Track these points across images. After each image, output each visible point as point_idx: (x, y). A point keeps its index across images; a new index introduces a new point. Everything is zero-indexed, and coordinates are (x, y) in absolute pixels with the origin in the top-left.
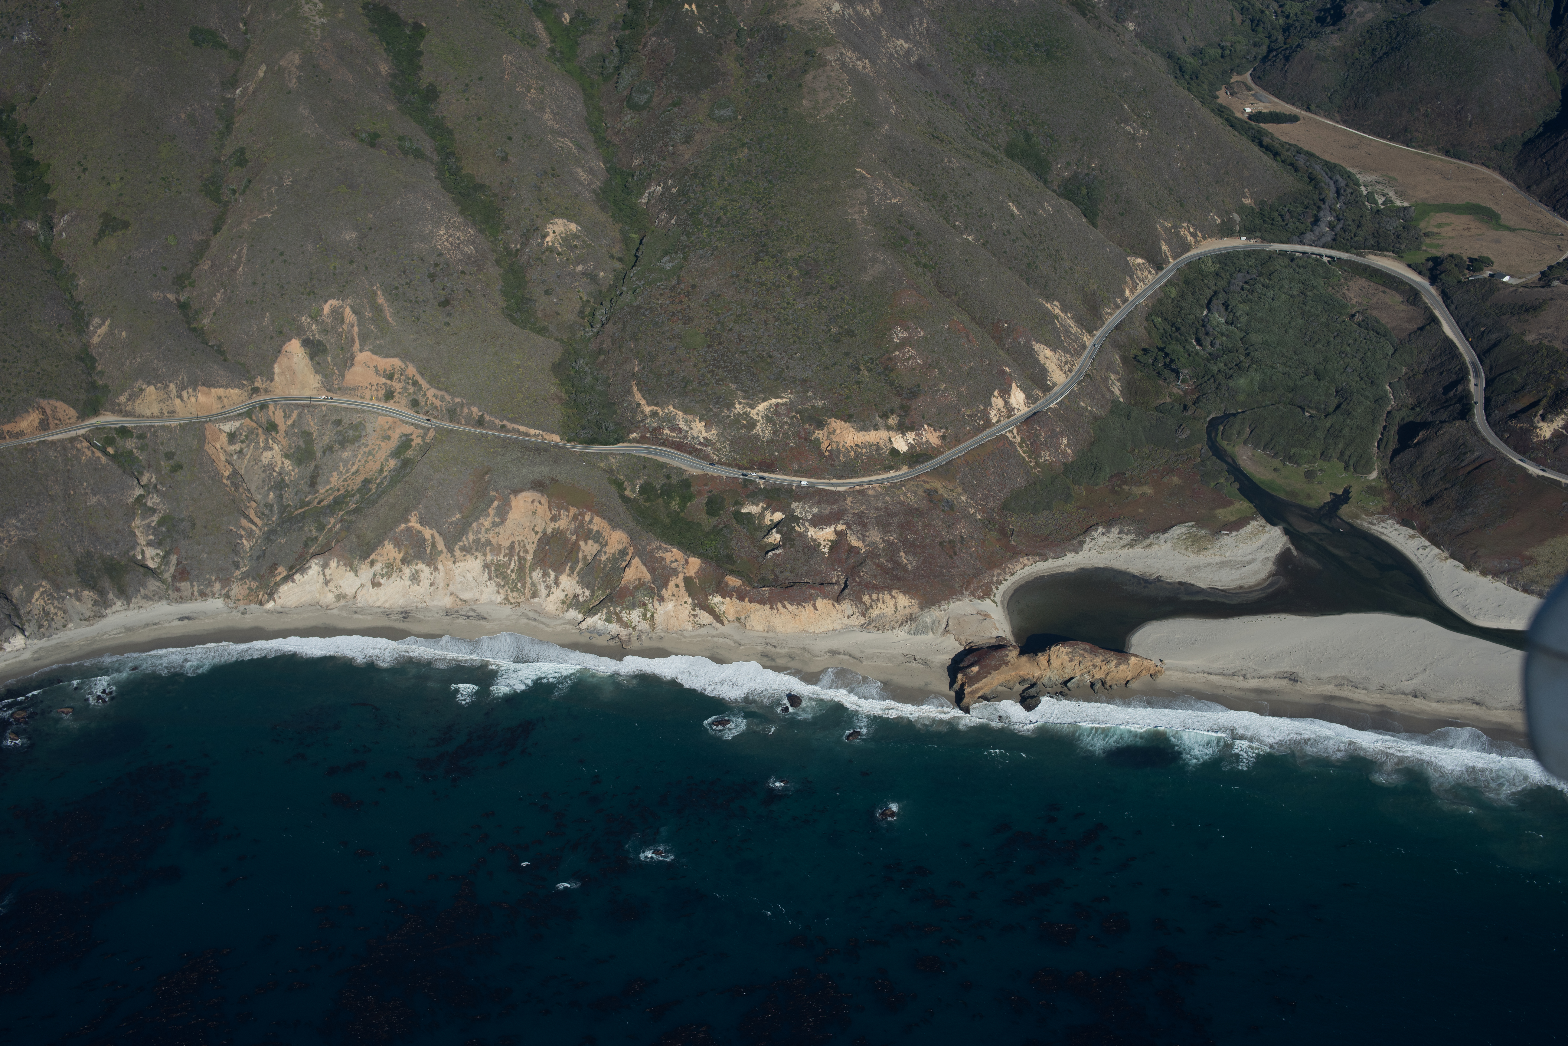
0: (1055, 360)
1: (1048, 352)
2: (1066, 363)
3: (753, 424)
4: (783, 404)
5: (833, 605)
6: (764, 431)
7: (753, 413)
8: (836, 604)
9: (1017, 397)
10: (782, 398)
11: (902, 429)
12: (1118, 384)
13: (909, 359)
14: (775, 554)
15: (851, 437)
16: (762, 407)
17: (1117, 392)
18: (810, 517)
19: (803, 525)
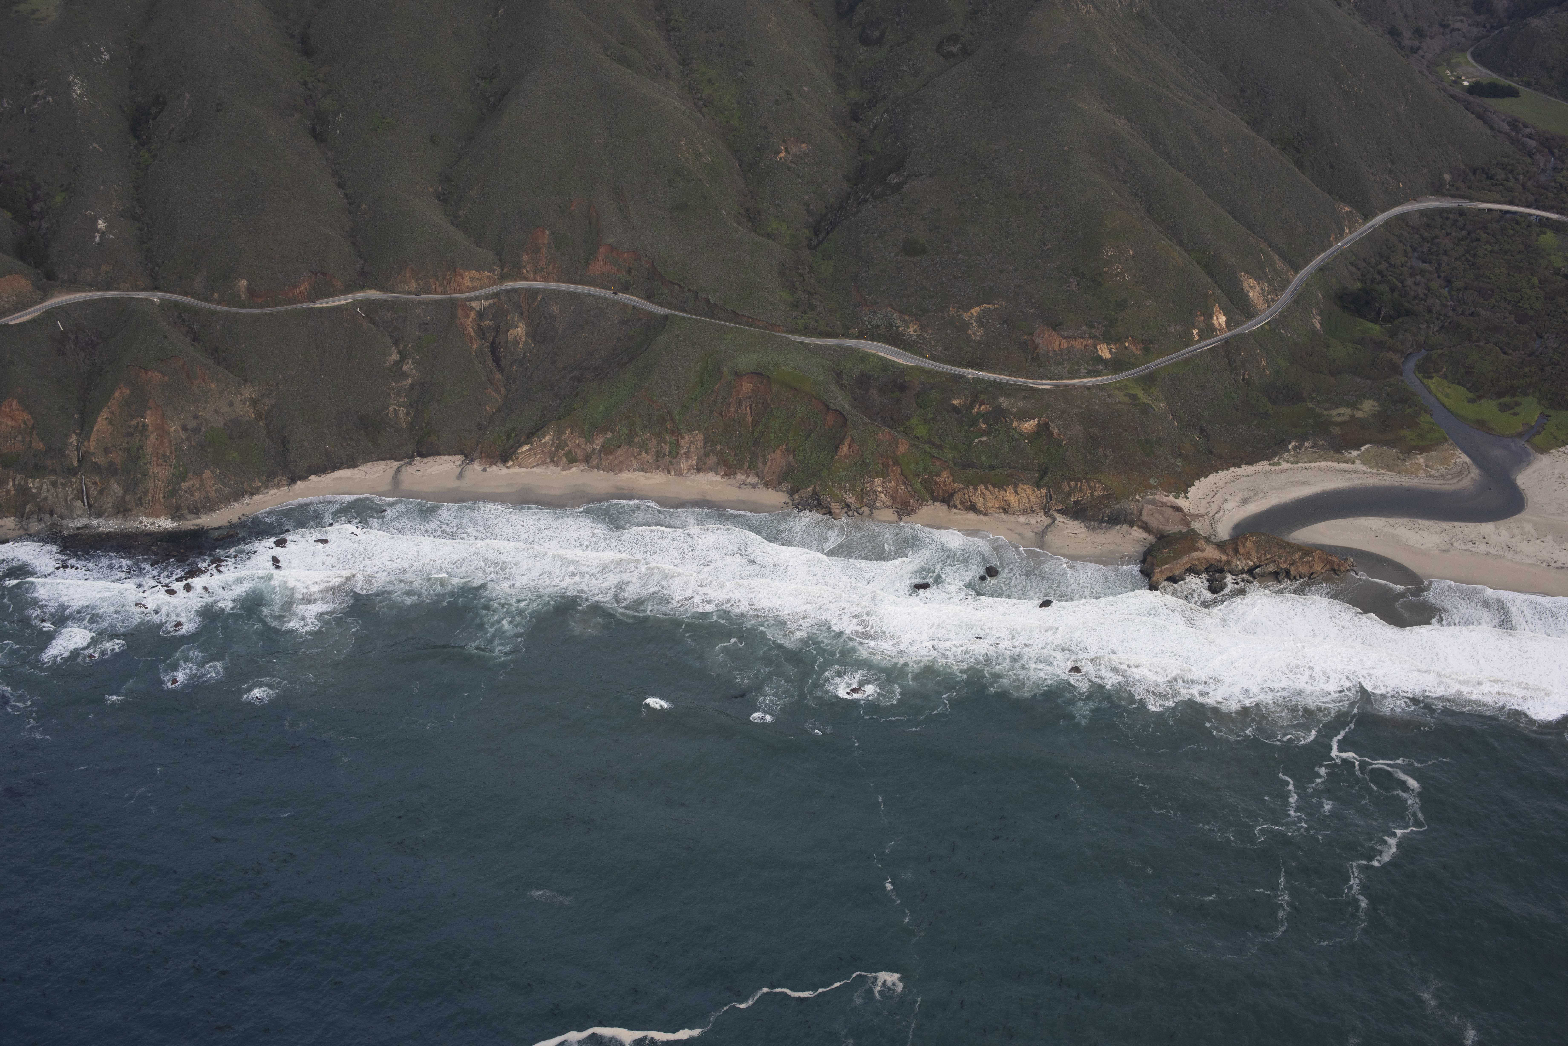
0: (1258, 289)
1: (1252, 282)
2: (1269, 293)
3: (965, 326)
4: (995, 309)
5: (1033, 490)
6: (976, 333)
7: (966, 316)
8: (1036, 489)
9: (1221, 320)
10: (994, 304)
11: (1108, 339)
12: (1318, 318)
13: (1117, 275)
14: (980, 441)
15: (1057, 343)
16: (975, 311)
17: (1318, 326)
18: (1015, 410)
19: (1009, 417)
